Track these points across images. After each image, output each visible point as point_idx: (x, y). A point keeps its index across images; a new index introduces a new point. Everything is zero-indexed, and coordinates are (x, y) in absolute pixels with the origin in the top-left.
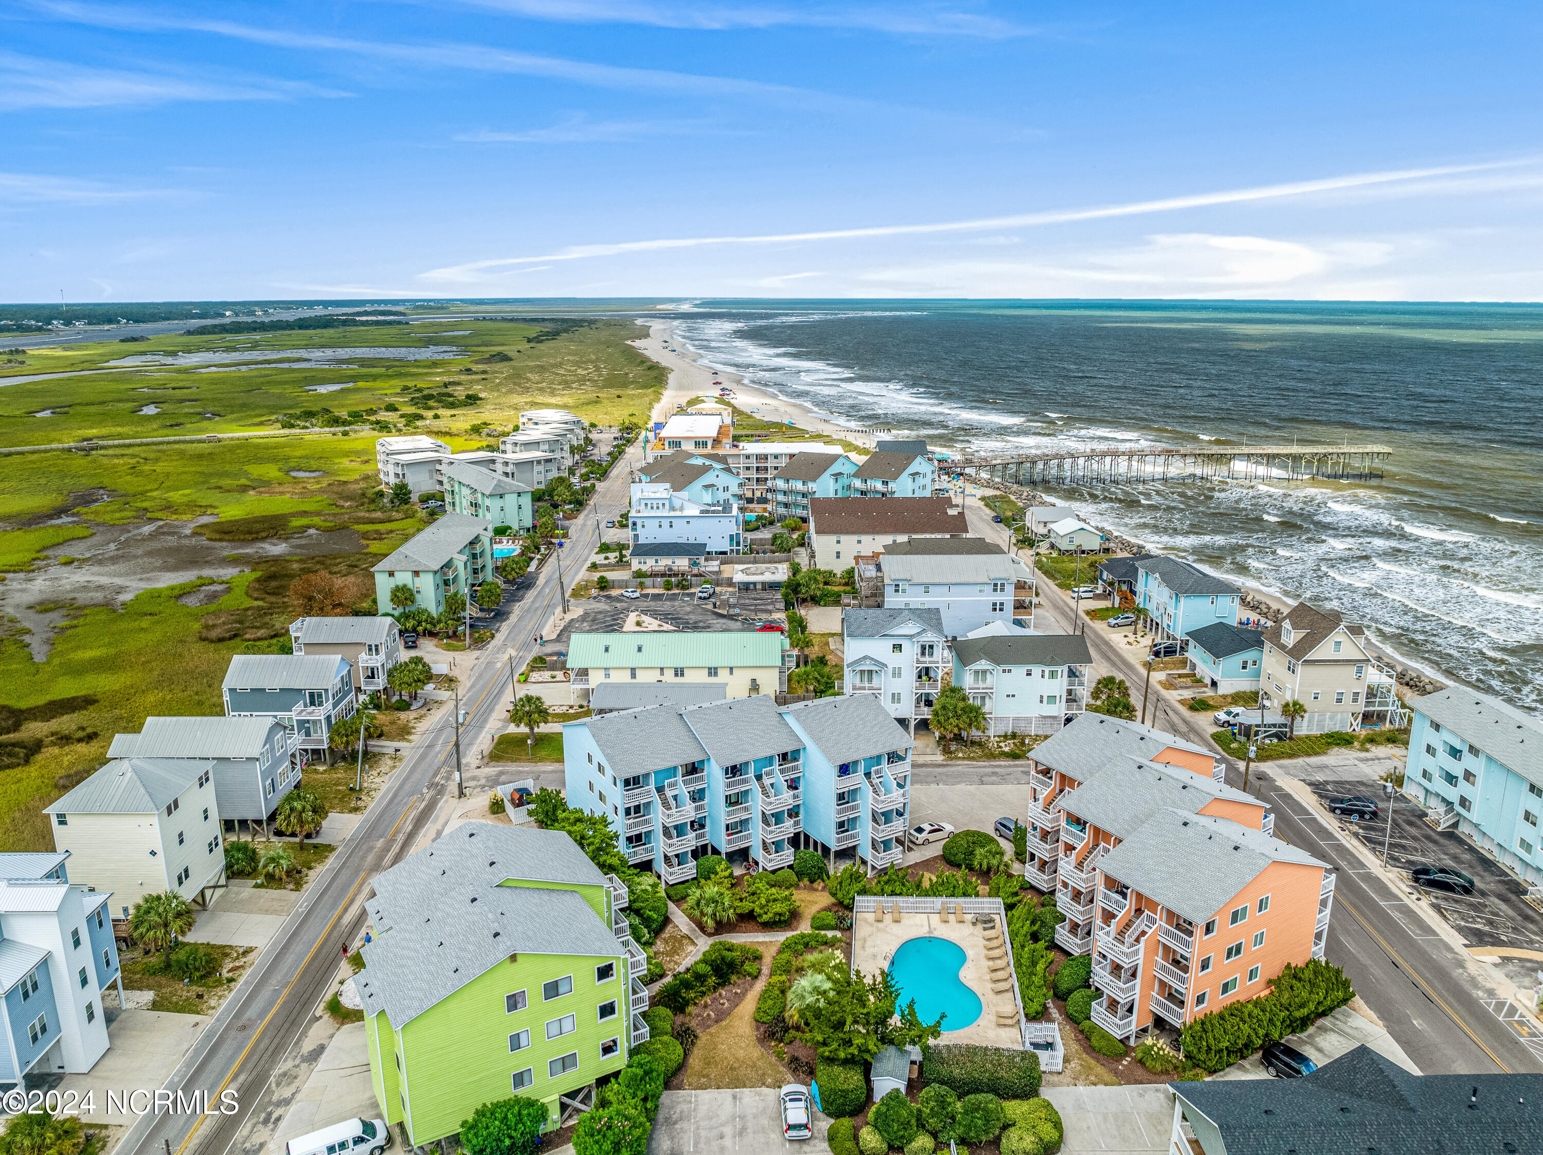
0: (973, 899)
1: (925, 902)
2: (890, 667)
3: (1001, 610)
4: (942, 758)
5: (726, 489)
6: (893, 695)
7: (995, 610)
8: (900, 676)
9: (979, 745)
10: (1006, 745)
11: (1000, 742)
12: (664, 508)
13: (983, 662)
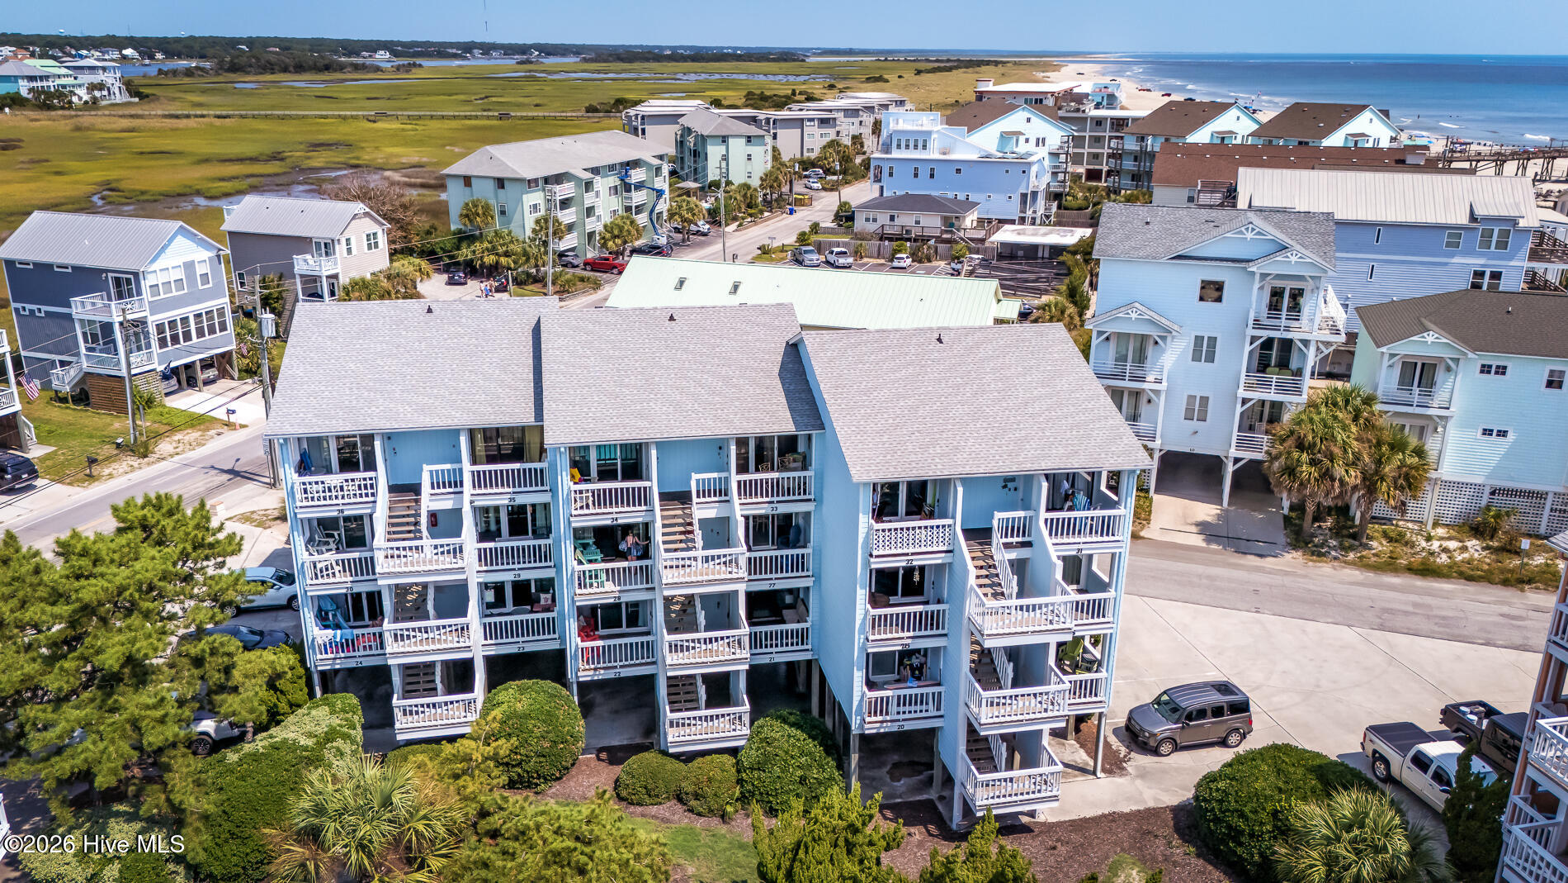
2: (1190, 335)
5: (1040, 142)
6: (1191, 399)
8: (1210, 358)
9: (1390, 540)
10: (1464, 549)
11: (1450, 539)
12: (924, 147)
13: (1430, 337)
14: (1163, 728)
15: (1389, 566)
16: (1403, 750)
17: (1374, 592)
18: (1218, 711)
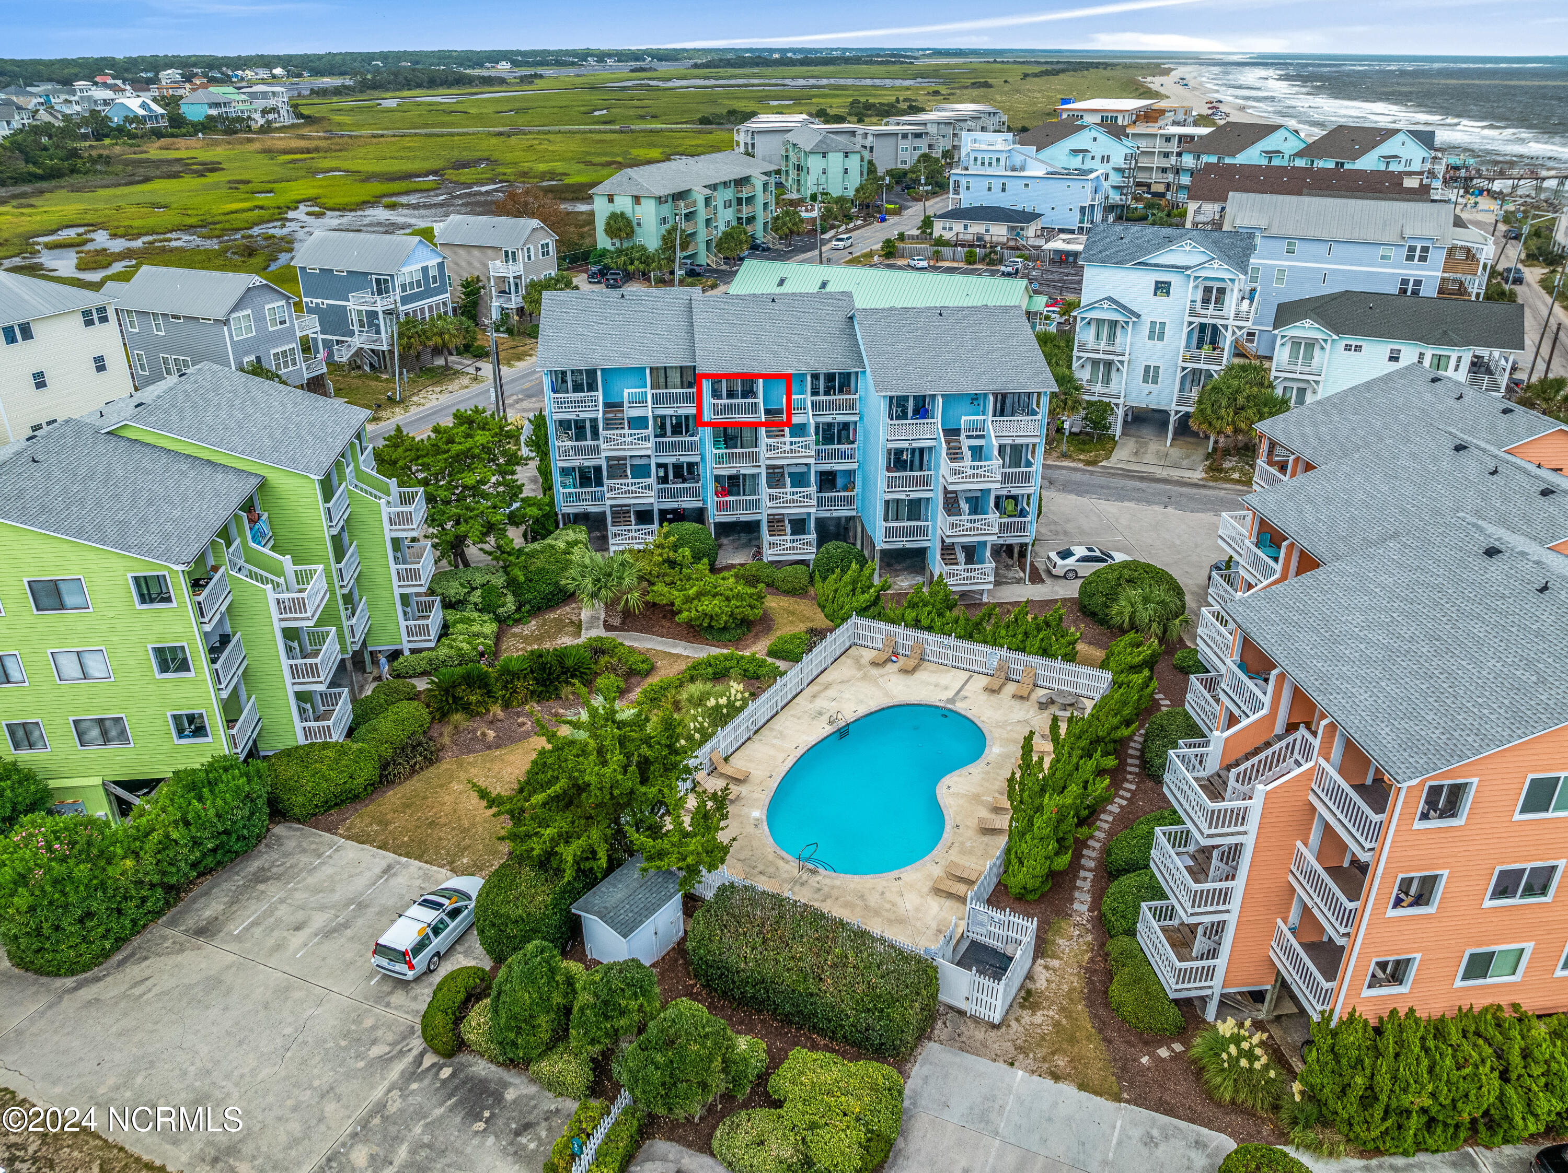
0: (1058, 664)
1: (972, 652)
2: (1146, 320)
3: (1414, 293)
4: (1204, 475)
6: (1147, 368)
7: (1404, 291)
8: (1161, 338)
12: (998, 164)
13: (1307, 325)
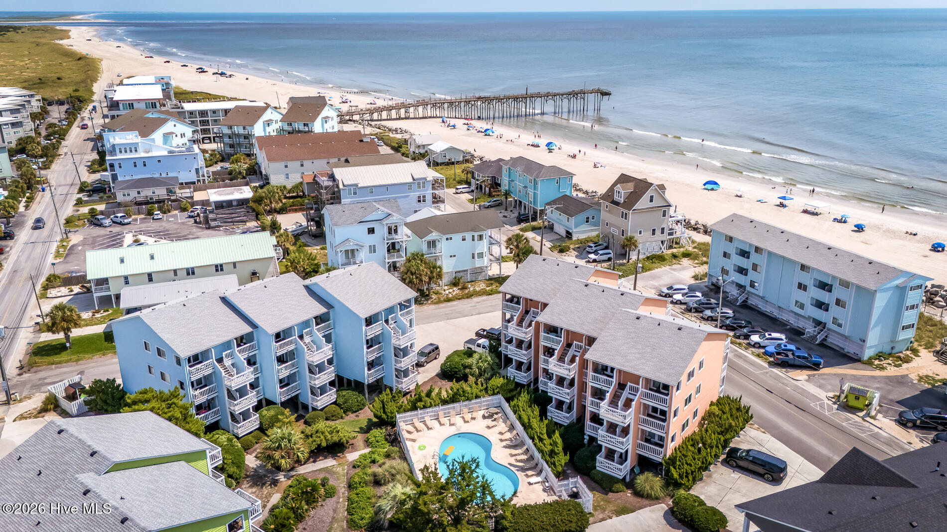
2: (367, 245)
3: (424, 201)
5: (183, 135)
7: (419, 201)
8: (375, 251)
9: (436, 294)
10: (454, 291)
11: (449, 289)
12: (136, 151)
13: (434, 234)
14: (423, 359)
15: (439, 302)
16: (474, 344)
17: (441, 310)
18: (433, 351)
